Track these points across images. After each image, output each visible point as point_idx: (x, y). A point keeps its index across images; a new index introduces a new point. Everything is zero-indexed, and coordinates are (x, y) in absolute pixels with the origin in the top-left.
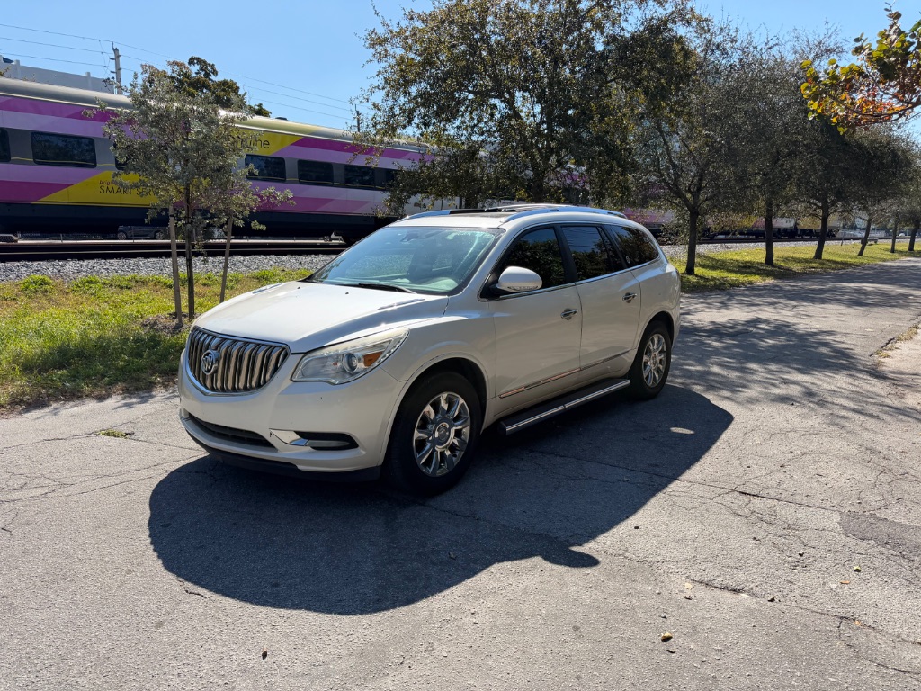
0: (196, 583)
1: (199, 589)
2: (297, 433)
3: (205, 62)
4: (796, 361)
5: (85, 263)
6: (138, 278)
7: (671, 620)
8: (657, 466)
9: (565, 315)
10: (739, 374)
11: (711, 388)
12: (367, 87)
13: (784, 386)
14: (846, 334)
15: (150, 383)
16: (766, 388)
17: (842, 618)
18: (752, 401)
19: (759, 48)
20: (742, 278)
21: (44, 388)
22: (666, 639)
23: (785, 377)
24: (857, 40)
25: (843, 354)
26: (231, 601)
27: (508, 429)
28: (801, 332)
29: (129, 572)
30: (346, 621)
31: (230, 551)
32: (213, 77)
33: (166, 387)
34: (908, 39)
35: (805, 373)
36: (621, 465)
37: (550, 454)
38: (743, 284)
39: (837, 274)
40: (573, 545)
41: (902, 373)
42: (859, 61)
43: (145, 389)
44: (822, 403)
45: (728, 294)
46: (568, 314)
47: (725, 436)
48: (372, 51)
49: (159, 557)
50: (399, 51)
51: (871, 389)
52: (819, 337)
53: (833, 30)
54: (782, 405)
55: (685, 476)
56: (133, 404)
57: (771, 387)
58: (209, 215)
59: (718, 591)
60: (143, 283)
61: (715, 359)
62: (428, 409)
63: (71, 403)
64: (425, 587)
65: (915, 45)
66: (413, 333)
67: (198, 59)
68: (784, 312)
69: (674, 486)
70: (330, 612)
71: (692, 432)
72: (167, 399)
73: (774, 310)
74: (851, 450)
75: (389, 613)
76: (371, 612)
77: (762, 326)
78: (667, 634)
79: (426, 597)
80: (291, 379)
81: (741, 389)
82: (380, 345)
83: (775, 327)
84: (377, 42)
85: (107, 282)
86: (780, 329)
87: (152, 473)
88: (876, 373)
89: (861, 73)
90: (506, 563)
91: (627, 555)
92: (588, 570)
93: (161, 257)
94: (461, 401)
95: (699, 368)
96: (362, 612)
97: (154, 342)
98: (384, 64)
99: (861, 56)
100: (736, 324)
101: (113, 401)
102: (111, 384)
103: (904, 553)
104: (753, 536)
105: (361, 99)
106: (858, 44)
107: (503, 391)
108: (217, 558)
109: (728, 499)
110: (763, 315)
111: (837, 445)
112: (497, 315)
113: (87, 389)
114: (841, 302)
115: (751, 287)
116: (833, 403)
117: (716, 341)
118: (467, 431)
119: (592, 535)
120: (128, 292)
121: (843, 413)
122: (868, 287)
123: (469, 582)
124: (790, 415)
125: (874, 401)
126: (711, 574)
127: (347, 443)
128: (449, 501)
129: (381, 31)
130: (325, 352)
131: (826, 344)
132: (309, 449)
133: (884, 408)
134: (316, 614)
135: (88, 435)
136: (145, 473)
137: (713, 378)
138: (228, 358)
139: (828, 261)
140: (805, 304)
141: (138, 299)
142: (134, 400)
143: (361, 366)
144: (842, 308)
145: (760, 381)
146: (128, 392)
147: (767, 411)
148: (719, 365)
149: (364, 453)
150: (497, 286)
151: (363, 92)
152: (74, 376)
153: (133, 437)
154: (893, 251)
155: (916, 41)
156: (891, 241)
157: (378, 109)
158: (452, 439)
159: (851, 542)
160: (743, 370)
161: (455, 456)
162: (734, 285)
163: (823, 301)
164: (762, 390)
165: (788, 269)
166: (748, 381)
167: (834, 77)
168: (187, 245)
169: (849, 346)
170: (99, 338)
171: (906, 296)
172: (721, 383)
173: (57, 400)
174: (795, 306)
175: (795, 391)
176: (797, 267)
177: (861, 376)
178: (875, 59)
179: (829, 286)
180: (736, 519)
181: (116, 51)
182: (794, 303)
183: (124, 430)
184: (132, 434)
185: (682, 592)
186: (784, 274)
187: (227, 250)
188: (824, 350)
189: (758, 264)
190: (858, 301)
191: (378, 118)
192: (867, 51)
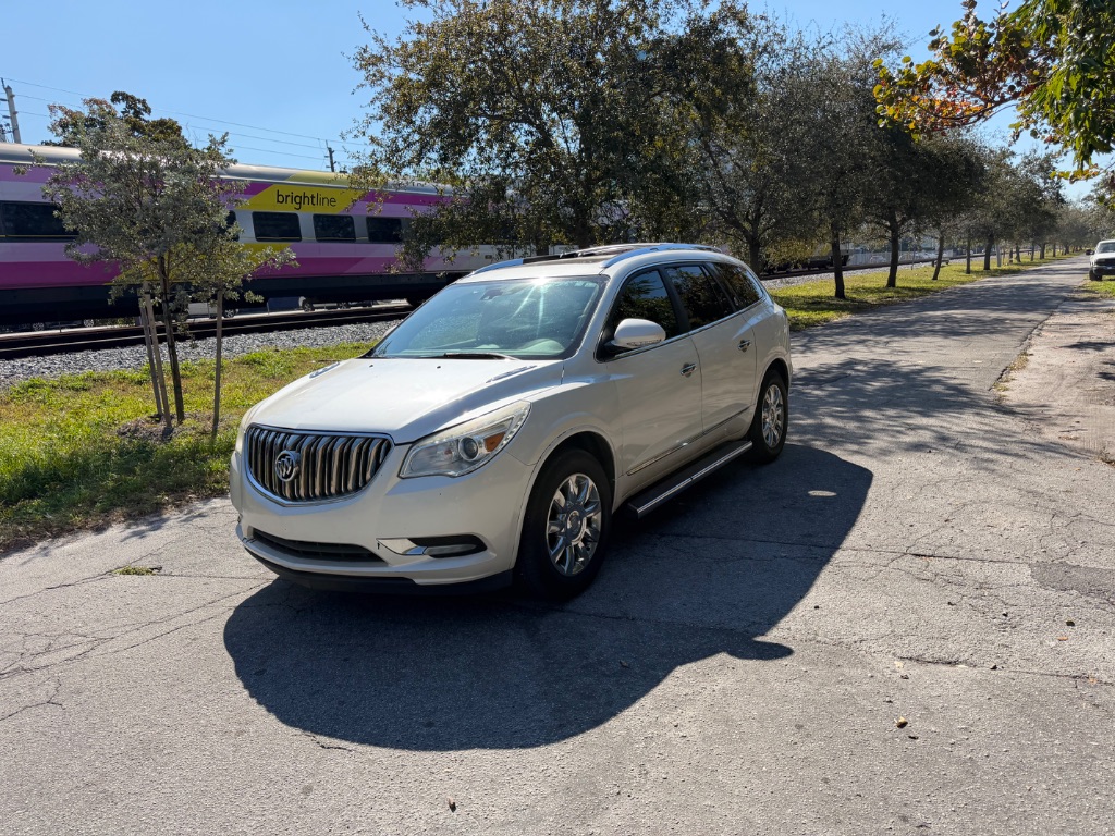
0: (330, 735)
1: (336, 742)
2: (412, 540)
3: (132, 98)
4: (914, 404)
5: (18, 362)
6: (95, 376)
7: (897, 704)
8: (810, 535)
9: (684, 371)
10: (857, 424)
11: (833, 443)
12: (362, 118)
13: (912, 433)
14: (954, 368)
15: (157, 504)
16: (893, 436)
17: (1075, 677)
18: (884, 452)
19: (811, 47)
20: (815, 316)
21: (20, 524)
22: (902, 725)
23: (909, 422)
24: (933, 33)
25: (960, 390)
26: (384, 750)
27: (640, 510)
28: (905, 370)
29: (240, 733)
30: (532, 754)
31: (355, 692)
32: (145, 116)
33: (178, 506)
34: (987, 29)
35: (928, 416)
36: (771, 539)
37: (686, 536)
38: (818, 322)
39: (917, 303)
40: (756, 635)
41: (1029, 406)
42: (935, 57)
43: (152, 512)
44: (960, 447)
45: (806, 335)
46: (687, 369)
47: (871, 494)
48: (363, 72)
49: (269, 711)
50: (397, 72)
51: (1004, 427)
52: (926, 374)
53: (889, 23)
54: (918, 454)
55: (846, 544)
56: (143, 532)
57: (898, 435)
58: (192, 289)
59: (933, 666)
60: (103, 381)
61: (823, 410)
62: (559, 496)
63: (62, 540)
64: (609, 704)
65: (995, 36)
66: (535, 406)
67: (123, 94)
68: (877, 350)
69: (839, 556)
70: (509, 746)
71: (833, 494)
72: (185, 521)
73: (865, 349)
74: (1013, 495)
75: (579, 739)
76: (558, 740)
77: (859, 367)
78: (902, 720)
79: (615, 715)
80: (398, 476)
81: (866, 440)
82: (501, 425)
83: (875, 368)
84: (369, 62)
85: (56, 384)
86: (881, 370)
87: (212, 612)
88: (1001, 408)
89: (939, 71)
90: (689, 665)
91: (819, 638)
92: (784, 661)
93: (114, 348)
94: (591, 483)
95: (810, 421)
96: (548, 742)
97: (143, 453)
98: (379, 89)
99: (939, 51)
100: (829, 369)
101: (116, 532)
102: (106, 511)
103: (1111, 600)
104: (947, 601)
105: (355, 132)
106: (935, 38)
107: (631, 466)
108: (343, 703)
109: (904, 563)
110: (858, 356)
111: (994, 491)
112: (614, 377)
113: (78, 519)
114: (934, 333)
115: (828, 325)
116: (972, 446)
117: (816, 389)
118: (597, 517)
119: (772, 622)
120: (87, 394)
121: (987, 455)
122: (958, 314)
123: (657, 691)
124: (932, 465)
125: (1013, 439)
126: (919, 648)
127: (474, 547)
128: (588, 603)
129: (375, 49)
130: (436, 440)
131: (937, 382)
132: (428, 558)
133: (1027, 446)
134: (493, 751)
135: (102, 576)
136: (202, 614)
137: (830, 431)
138: (311, 457)
139: (903, 288)
140: (896, 339)
141: (102, 401)
142: (143, 528)
143: (483, 451)
144: (939, 340)
145: (883, 430)
146: (132, 518)
147: (905, 460)
148: (831, 415)
149: (495, 555)
150: (613, 342)
151: (356, 125)
152: (55, 506)
153: (162, 572)
154: (969, 271)
155: (996, 32)
156: (965, 260)
157: (378, 144)
158: (585, 530)
159: (1052, 594)
160: (860, 419)
161: (588, 549)
162: (810, 324)
163: (916, 334)
164: (890, 439)
165: (862, 302)
166: (869, 430)
167: (911, 77)
168: (167, 328)
169: (963, 382)
170: (72, 454)
171: (1002, 321)
172: (842, 436)
173: (42, 538)
174: (887, 342)
175: (926, 437)
176: (871, 298)
177: (988, 413)
178: (953, 54)
179: (914, 317)
180: (922, 586)
181: (8, 89)
182: (884, 339)
183: (147, 564)
184: (160, 569)
185: (894, 671)
186: (860, 307)
187: (219, 329)
188: (938, 388)
189: (829, 298)
190: (952, 330)
191: (378, 155)
192: (945, 46)
